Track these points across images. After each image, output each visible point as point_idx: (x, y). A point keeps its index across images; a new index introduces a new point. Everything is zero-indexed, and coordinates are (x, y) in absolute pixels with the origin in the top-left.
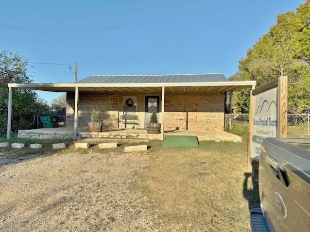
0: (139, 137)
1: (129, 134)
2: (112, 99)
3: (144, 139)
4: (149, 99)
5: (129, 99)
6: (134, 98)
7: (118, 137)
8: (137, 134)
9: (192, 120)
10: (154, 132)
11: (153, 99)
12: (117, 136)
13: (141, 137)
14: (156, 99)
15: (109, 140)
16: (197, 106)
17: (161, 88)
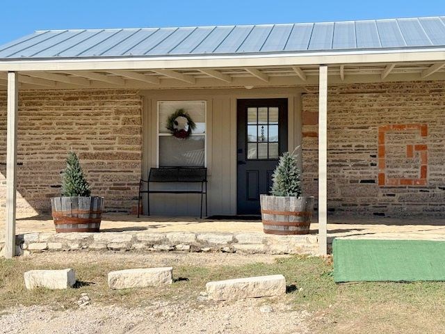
0: (236, 246)
1: (201, 237)
2: (118, 112)
3: (255, 253)
4: (252, 111)
5: (180, 113)
6: (196, 107)
7: (161, 247)
8: (230, 238)
9: (409, 182)
10: (291, 229)
11: (263, 110)
12: (159, 243)
13: (246, 247)
14: (274, 111)
15: (129, 256)
16: (424, 134)
17: (316, 68)
